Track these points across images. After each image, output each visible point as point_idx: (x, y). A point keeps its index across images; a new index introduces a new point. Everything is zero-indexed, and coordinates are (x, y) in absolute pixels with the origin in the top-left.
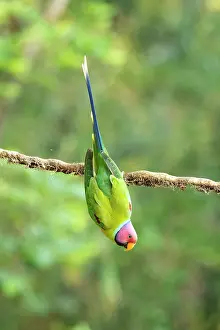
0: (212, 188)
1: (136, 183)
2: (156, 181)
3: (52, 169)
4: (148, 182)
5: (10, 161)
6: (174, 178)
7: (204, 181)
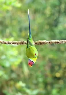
0: (59, 42)
1: (38, 44)
2: (43, 43)
3: (14, 44)
4: (41, 44)
5: (2, 43)
6: (48, 41)
7: (56, 41)
